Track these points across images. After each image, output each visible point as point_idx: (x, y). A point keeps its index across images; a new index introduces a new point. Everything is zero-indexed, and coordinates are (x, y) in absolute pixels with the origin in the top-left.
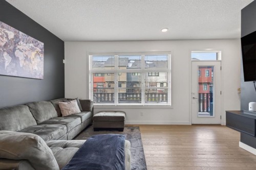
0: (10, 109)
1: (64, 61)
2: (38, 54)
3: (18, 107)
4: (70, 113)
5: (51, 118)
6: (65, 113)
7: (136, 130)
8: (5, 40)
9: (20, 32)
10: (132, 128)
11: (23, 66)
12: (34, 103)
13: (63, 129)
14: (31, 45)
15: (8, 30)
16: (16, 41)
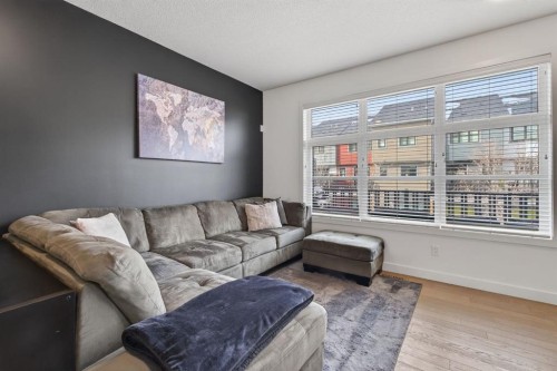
0: (171, 209)
1: (262, 129)
2: (215, 121)
3: (183, 208)
4: (262, 226)
5: (229, 232)
6: (254, 225)
7: (407, 293)
8: (170, 108)
9: (190, 92)
10: (397, 282)
11: (194, 143)
12: (206, 203)
13: (234, 253)
14: (206, 108)
15: (174, 92)
16: (184, 107)
